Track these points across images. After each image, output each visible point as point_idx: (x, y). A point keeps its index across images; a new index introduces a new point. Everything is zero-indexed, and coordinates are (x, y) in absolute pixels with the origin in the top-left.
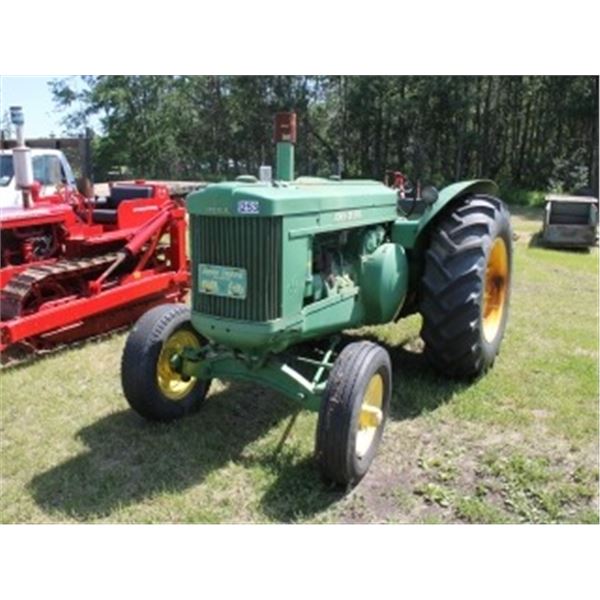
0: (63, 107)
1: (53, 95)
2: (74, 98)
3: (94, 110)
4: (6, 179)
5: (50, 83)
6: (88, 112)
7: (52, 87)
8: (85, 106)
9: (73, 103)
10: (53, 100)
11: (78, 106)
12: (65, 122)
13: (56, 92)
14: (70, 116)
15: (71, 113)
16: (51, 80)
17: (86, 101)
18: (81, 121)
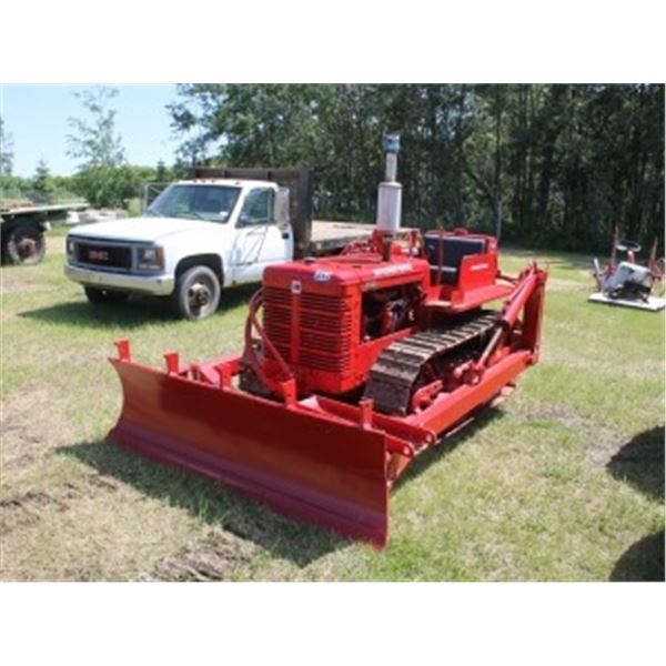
0: (180, 133)
1: (172, 120)
2: (193, 123)
3: (214, 135)
4: (224, 214)
5: (168, 107)
6: (207, 137)
7: (170, 110)
8: (205, 131)
9: (192, 127)
10: (172, 125)
11: (196, 131)
12: (182, 149)
13: (175, 116)
14: (187, 143)
15: (188, 139)
16: (169, 103)
17: (206, 126)
18: (199, 148)
